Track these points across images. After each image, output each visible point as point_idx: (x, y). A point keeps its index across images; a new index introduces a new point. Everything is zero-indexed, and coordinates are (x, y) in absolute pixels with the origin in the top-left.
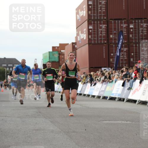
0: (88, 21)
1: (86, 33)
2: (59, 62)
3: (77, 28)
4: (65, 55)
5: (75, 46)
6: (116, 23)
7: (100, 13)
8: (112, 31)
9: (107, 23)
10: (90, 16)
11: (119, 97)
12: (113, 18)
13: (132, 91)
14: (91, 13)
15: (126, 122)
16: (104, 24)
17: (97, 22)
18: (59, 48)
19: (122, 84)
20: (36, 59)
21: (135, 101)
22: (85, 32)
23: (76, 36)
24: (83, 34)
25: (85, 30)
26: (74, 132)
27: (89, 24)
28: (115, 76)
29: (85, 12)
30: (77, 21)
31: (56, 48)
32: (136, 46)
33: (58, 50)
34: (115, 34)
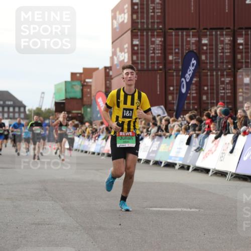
0: (132, 32)
1: (128, 52)
2: (82, 99)
3: (113, 43)
4: (93, 88)
5: (109, 73)
6: (178, 35)
7: (153, 17)
8: (172, 49)
9: (164, 35)
10: (136, 22)
11: (181, 162)
12: (174, 27)
13: (202, 154)
14: (137, 18)
15: (189, 210)
16: (158, 36)
17: (147, 33)
18: (83, 76)
19: (186, 141)
20: (43, 93)
21: (207, 171)
22: (126, 50)
23: (111, 55)
24: (123, 53)
25: (126, 46)
26: (100, 228)
27: (134, 36)
28: (174, 126)
29: (126, 16)
30: (114, 30)
31: (78, 75)
32: (212, 75)
33: (81, 78)
34: (177, 54)
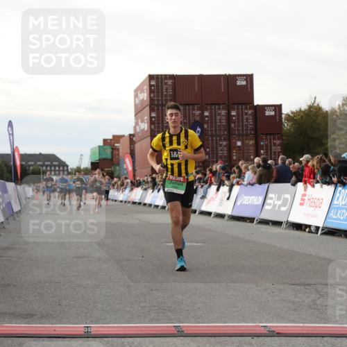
0: (150, 107)
2: (112, 159)
3: (136, 115)
4: (121, 151)
5: (132, 139)
6: (186, 109)
7: (166, 96)
10: (153, 100)
12: (183, 103)
13: (206, 201)
14: (154, 96)
15: (196, 244)
18: (112, 141)
20: (82, 155)
21: (209, 214)
22: (146, 121)
23: (134, 125)
24: (144, 124)
25: (146, 118)
26: (127, 260)
27: (152, 110)
29: (145, 95)
30: (136, 106)
31: (109, 141)
32: (212, 140)
33: (111, 143)
34: (185, 123)
